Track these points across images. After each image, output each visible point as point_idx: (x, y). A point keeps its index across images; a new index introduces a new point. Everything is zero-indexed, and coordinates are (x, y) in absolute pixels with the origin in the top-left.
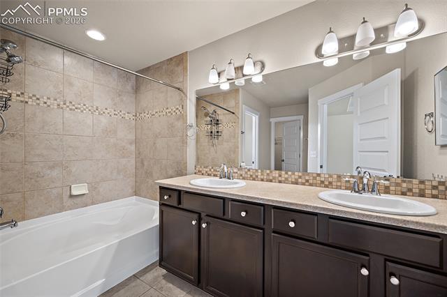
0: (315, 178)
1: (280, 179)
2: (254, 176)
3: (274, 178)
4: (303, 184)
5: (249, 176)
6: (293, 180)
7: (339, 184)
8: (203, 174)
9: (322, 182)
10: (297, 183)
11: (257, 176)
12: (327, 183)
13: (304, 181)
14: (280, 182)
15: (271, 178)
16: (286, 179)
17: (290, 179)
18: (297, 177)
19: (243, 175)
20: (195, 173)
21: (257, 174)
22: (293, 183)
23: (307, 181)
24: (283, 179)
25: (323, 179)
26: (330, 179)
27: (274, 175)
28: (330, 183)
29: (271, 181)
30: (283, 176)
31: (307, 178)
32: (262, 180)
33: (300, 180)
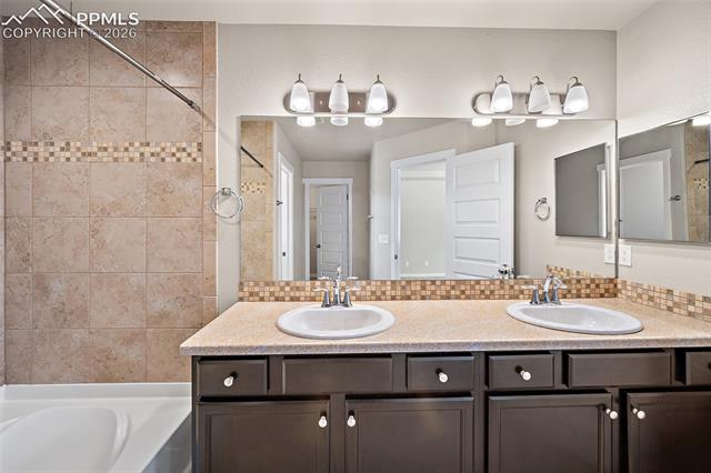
0: (473, 287)
1: (423, 293)
2: (378, 294)
3: (414, 293)
4: (458, 298)
5: (369, 294)
6: (444, 293)
7: (502, 292)
8: (262, 299)
9: (482, 292)
10: (449, 298)
11: (384, 293)
12: (488, 293)
13: (458, 293)
14: (423, 298)
15: (409, 293)
16: (433, 292)
17: (438, 293)
18: (448, 288)
19: (358, 293)
20: (241, 299)
21: (383, 289)
22: (442, 298)
23: (463, 292)
24: (428, 293)
25: (483, 288)
26: (492, 287)
27: (413, 289)
28: (492, 292)
29: (409, 298)
30: (428, 288)
31: (463, 288)
32: (393, 298)
33: (453, 292)
